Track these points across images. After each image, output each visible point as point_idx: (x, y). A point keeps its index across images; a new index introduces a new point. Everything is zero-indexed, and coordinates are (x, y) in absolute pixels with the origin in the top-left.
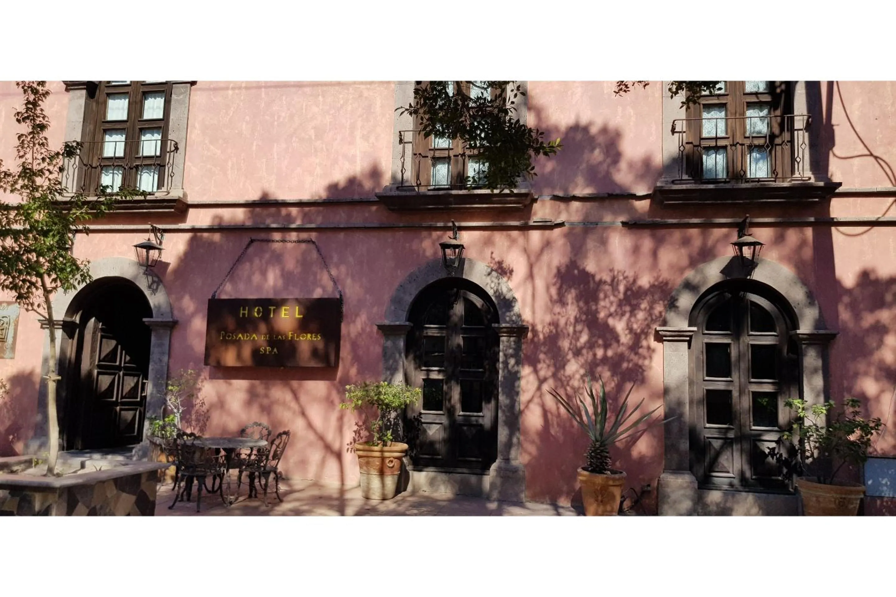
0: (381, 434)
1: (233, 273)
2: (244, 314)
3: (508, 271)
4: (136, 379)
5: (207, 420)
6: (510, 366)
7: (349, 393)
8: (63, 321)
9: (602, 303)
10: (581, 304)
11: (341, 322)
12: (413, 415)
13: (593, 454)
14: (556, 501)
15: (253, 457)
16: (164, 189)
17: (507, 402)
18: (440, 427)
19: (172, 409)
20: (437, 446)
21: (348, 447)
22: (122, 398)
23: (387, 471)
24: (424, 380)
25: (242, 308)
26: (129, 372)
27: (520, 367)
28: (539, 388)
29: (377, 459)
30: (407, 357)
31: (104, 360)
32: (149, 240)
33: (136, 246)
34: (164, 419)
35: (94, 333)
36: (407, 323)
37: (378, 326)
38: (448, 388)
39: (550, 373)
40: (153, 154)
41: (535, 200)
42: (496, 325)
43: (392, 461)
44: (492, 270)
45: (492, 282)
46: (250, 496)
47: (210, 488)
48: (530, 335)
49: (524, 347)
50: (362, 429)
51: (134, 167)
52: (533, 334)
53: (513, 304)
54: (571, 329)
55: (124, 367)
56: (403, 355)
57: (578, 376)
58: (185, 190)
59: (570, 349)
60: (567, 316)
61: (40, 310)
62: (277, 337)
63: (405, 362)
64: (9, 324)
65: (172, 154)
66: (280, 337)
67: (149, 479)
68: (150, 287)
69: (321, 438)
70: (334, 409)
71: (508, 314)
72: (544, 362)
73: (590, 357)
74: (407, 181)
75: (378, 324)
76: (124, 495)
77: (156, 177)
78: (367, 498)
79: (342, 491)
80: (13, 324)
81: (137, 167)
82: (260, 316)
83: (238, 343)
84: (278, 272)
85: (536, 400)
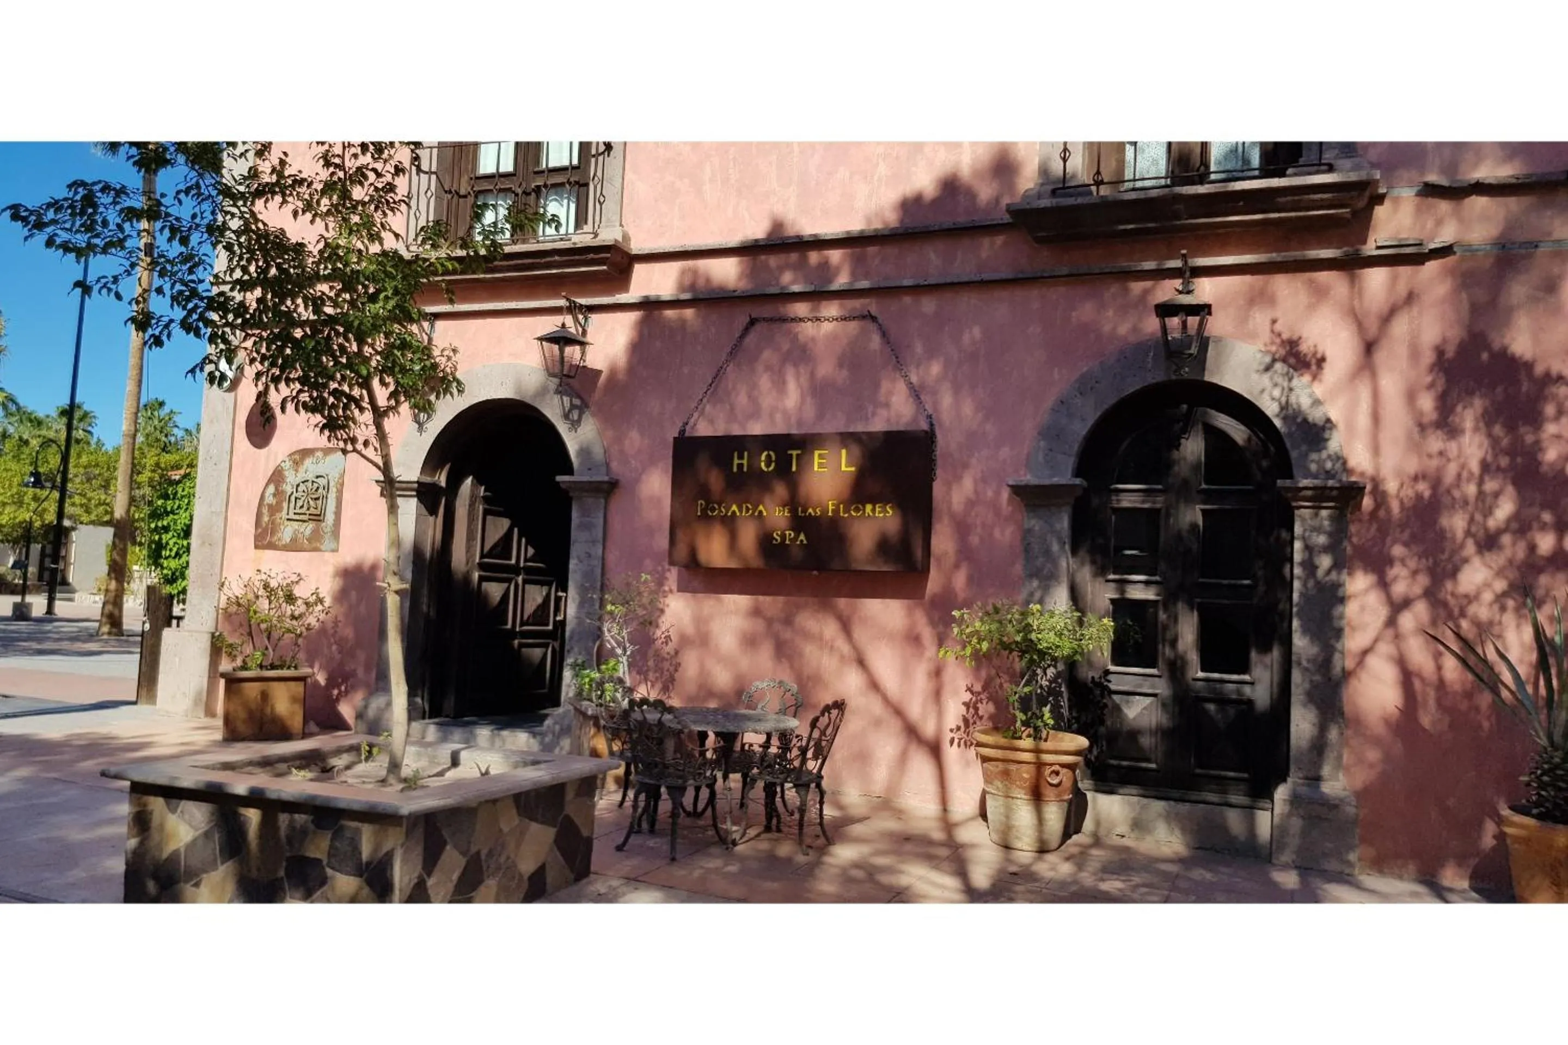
0: (1030, 714)
1: (717, 386)
2: (740, 466)
3: (1314, 361)
4: (545, 590)
5: (676, 670)
6: (1320, 573)
7: (959, 626)
8: (418, 482)
9: (1551, 429)
10: (1498, 430)
11: (933, 480)
12: (1090, 674)
13: (1545, 778)
14: (1434, 876)
15: (773, 750)
16: (588, 228)
17: (1314, 650)
18: (1151, 703)
19: (613, 648)
20: (1146, 741)
21: (952, 735)
22: (522, 624)
23: (1049, 793)
24: (1113, 601)
25: (736, 454)
26: (534, 577)
27: (1344, 576)
28: (1391, 622)
29: (1025, 767)
30: (1074, 552)
31: (490, 554)
32: (563, 325)
33: (541, 339)
34: (598, 665)
35: (472, 505)
36: (1078, 481)
37: (1012, 487)
38: (1169, 617)
39: (1417, 590)
40: (566, 163)
41: (1380, 199)
42: (1288, 483)
43: (1057, 773)
44: (1274, 360)
45: (1276, 385)
46: (768, 829)
47: (689, 808)
48: (1367, 502)
49: (1353, 528)
50: (981, 701)
51: (533, 190)
52: (1375, 500)
53: (1326, 435)
54: (1471, 490)
55: (525, 568)
56: (1067, 547)
57: (1488, 596)
58: (625, 228)
59: (1468, 533)
60: (1462, 460)
61: (370, 452)
62: (805, 511)
63: (1070, 559)
64: (327, 488)
65: (601, 158)
66: (810, 510)
67: (578, 794)
68: (566, 416)
69: (898, 712)
70: (922, 654)
71: (1314, 456)
72: (1403, 563)
73: (1520, 552)
74: (1074, 176)
75: (1011, 483)
76: (535, 827)
77: (573, 207)
78: (1007, 847)
79: (948, 826)
80: (335, 490)
81: (538, 190)
82: (771, 468)
83: (730, 523)
84: (804, 380)
85: (1385, 648)
